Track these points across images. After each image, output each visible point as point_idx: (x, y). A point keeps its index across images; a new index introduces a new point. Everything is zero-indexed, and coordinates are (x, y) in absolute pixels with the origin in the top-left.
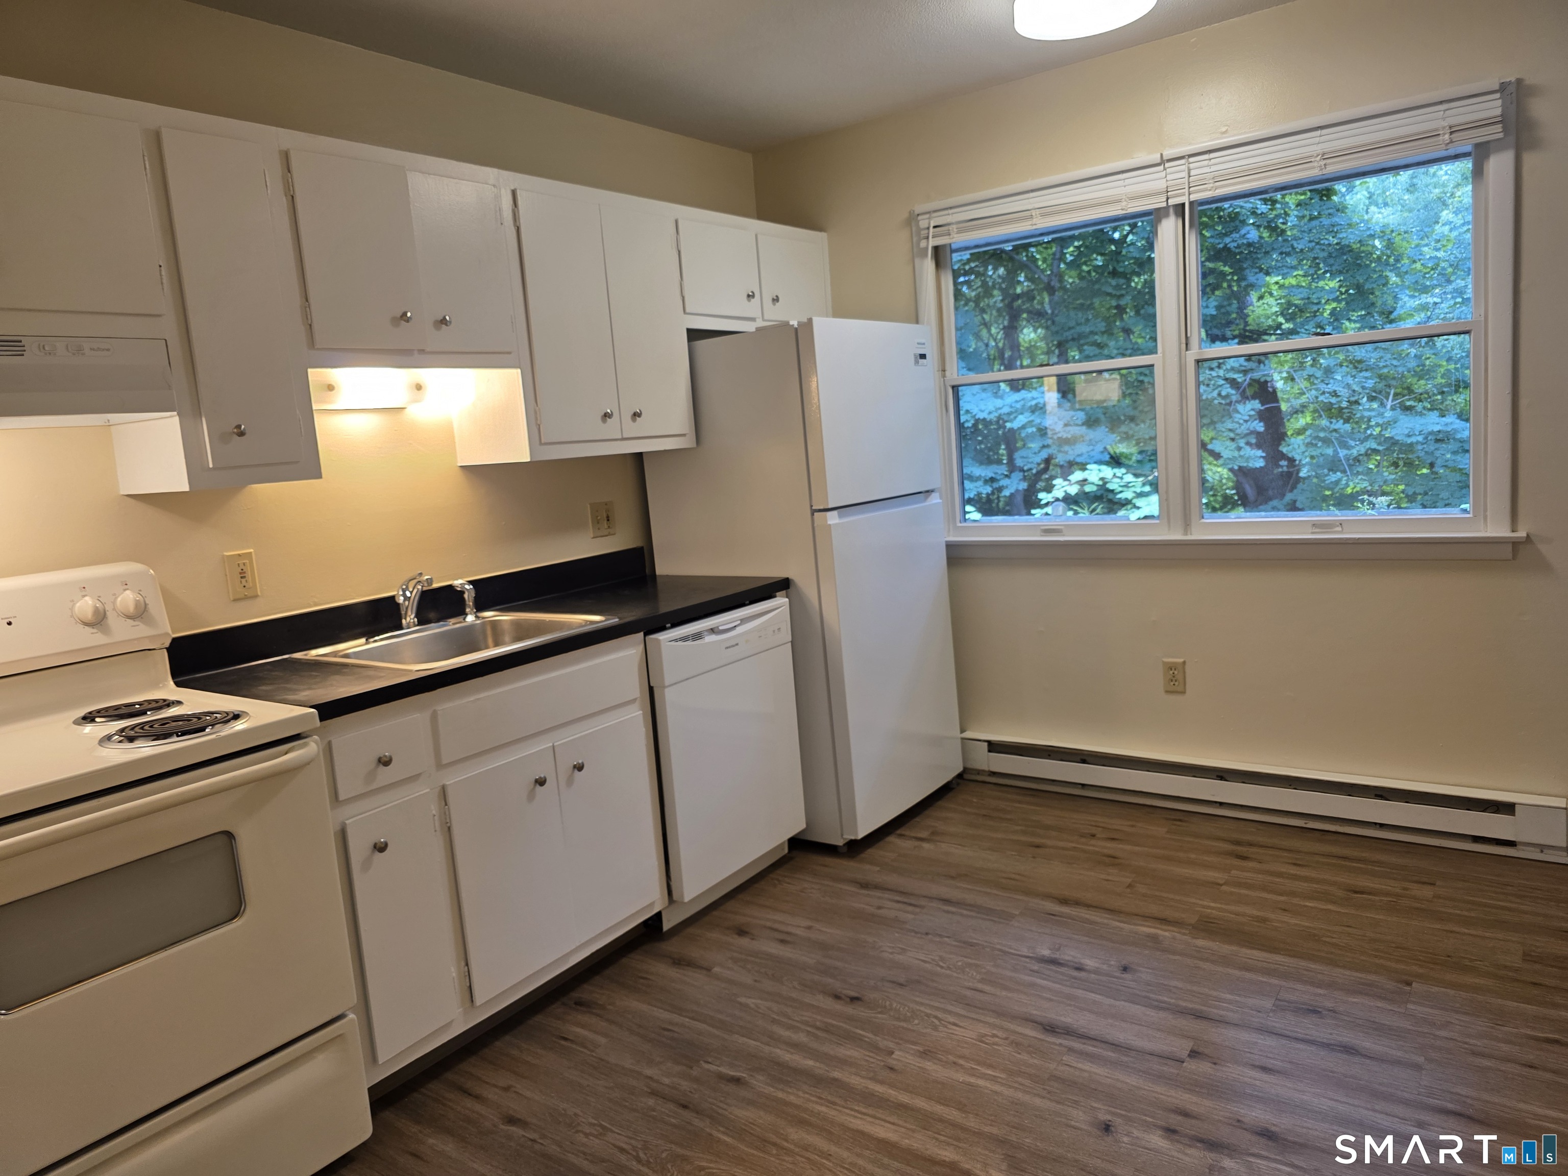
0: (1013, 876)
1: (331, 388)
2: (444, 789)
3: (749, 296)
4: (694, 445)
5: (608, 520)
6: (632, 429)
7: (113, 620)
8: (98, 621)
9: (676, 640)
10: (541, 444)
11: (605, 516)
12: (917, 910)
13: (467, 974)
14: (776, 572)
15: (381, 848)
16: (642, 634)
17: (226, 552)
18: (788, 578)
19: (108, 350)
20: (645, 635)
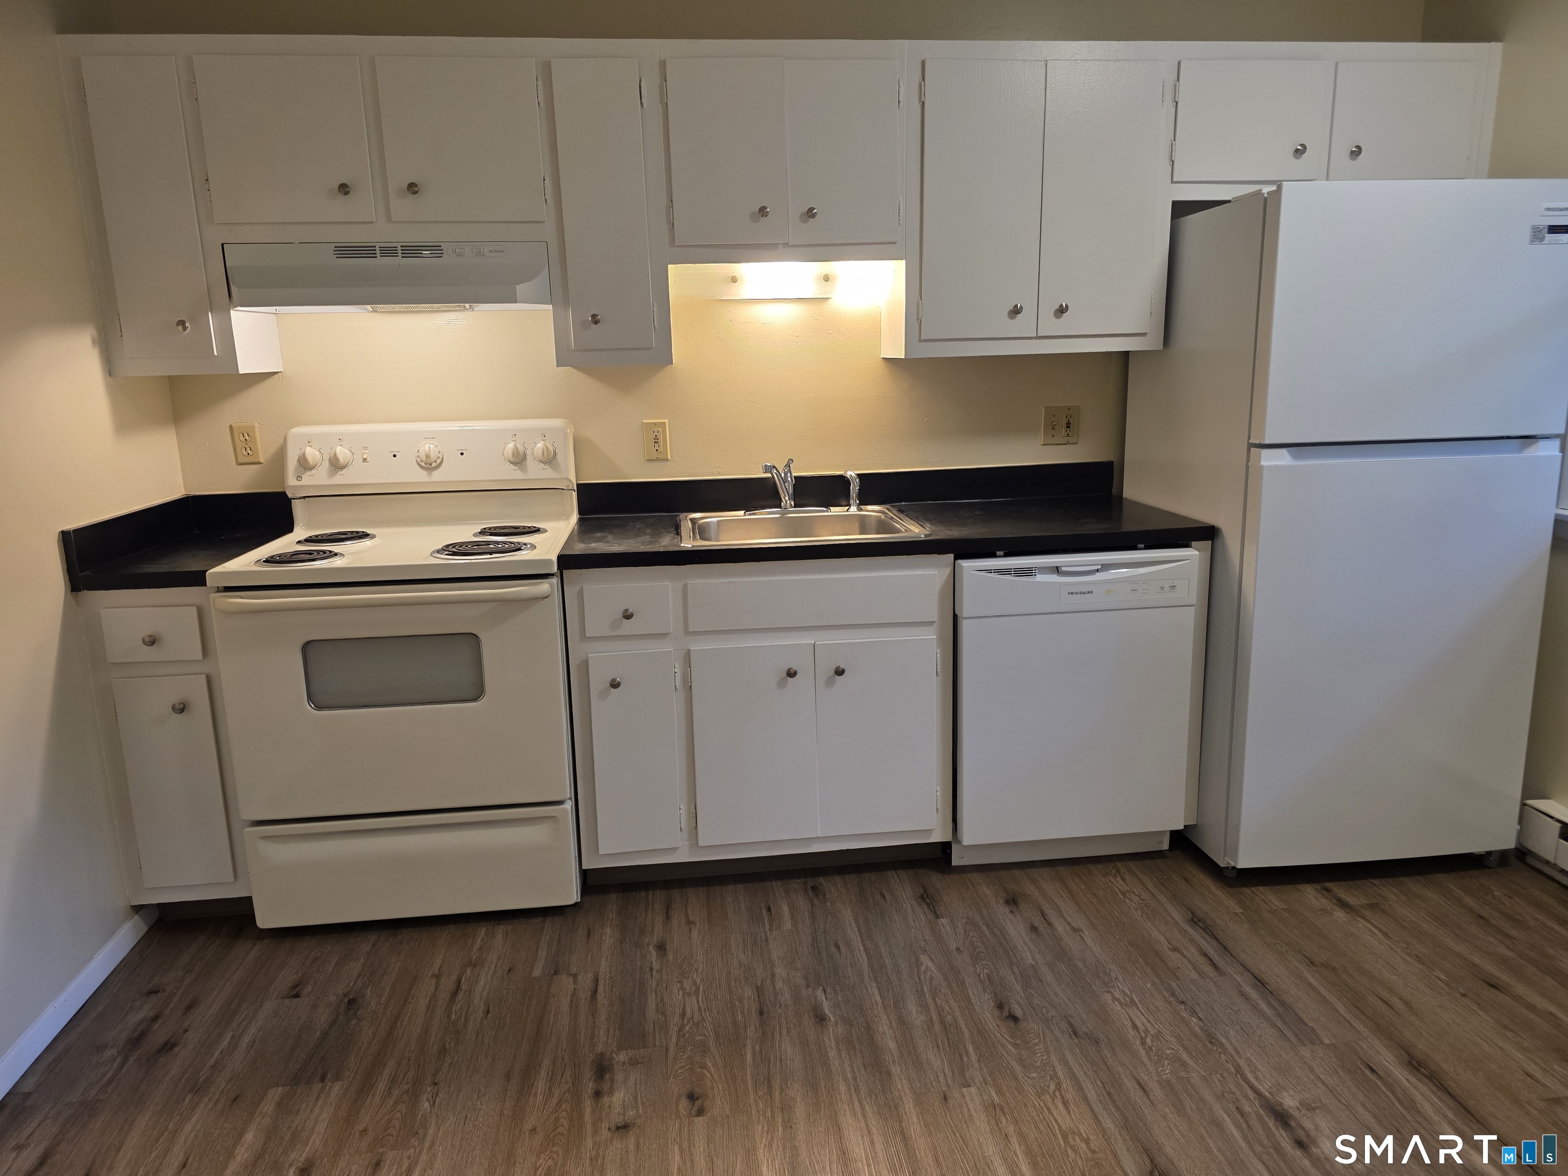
0: (1396, 1002)
1: (734, 280)
2: (688, 654)
3: (1297, 151)
4: (1161, 348)
5: (1068, 427)
6: (1051, 325)
7: (530, 463)
8: (519, 460)
9: (989, 571)
10: (921, 341)
11: (1065, 421)
12: (1212, 973)
13: (695, 816)
14: (1202, 514)
15: (615, 685)
16: (951, 556)
17: (645, 420)
18: (1213, 527)
19: (502, 251)
20: (956, 559)
